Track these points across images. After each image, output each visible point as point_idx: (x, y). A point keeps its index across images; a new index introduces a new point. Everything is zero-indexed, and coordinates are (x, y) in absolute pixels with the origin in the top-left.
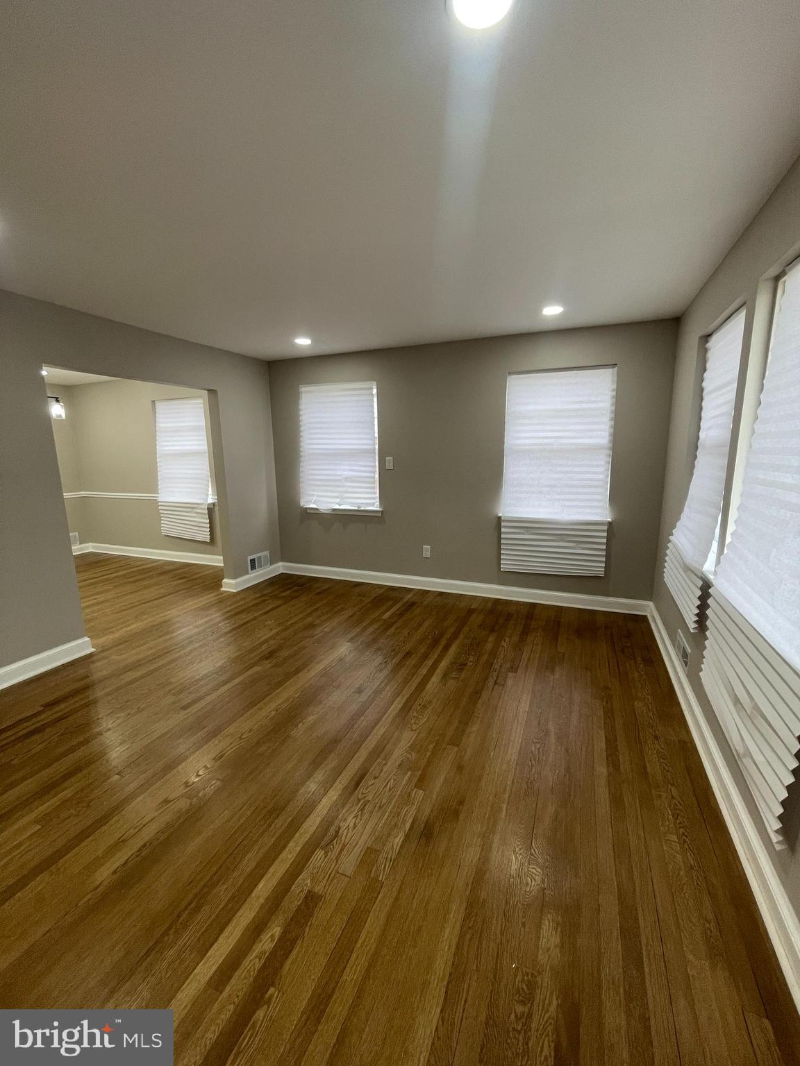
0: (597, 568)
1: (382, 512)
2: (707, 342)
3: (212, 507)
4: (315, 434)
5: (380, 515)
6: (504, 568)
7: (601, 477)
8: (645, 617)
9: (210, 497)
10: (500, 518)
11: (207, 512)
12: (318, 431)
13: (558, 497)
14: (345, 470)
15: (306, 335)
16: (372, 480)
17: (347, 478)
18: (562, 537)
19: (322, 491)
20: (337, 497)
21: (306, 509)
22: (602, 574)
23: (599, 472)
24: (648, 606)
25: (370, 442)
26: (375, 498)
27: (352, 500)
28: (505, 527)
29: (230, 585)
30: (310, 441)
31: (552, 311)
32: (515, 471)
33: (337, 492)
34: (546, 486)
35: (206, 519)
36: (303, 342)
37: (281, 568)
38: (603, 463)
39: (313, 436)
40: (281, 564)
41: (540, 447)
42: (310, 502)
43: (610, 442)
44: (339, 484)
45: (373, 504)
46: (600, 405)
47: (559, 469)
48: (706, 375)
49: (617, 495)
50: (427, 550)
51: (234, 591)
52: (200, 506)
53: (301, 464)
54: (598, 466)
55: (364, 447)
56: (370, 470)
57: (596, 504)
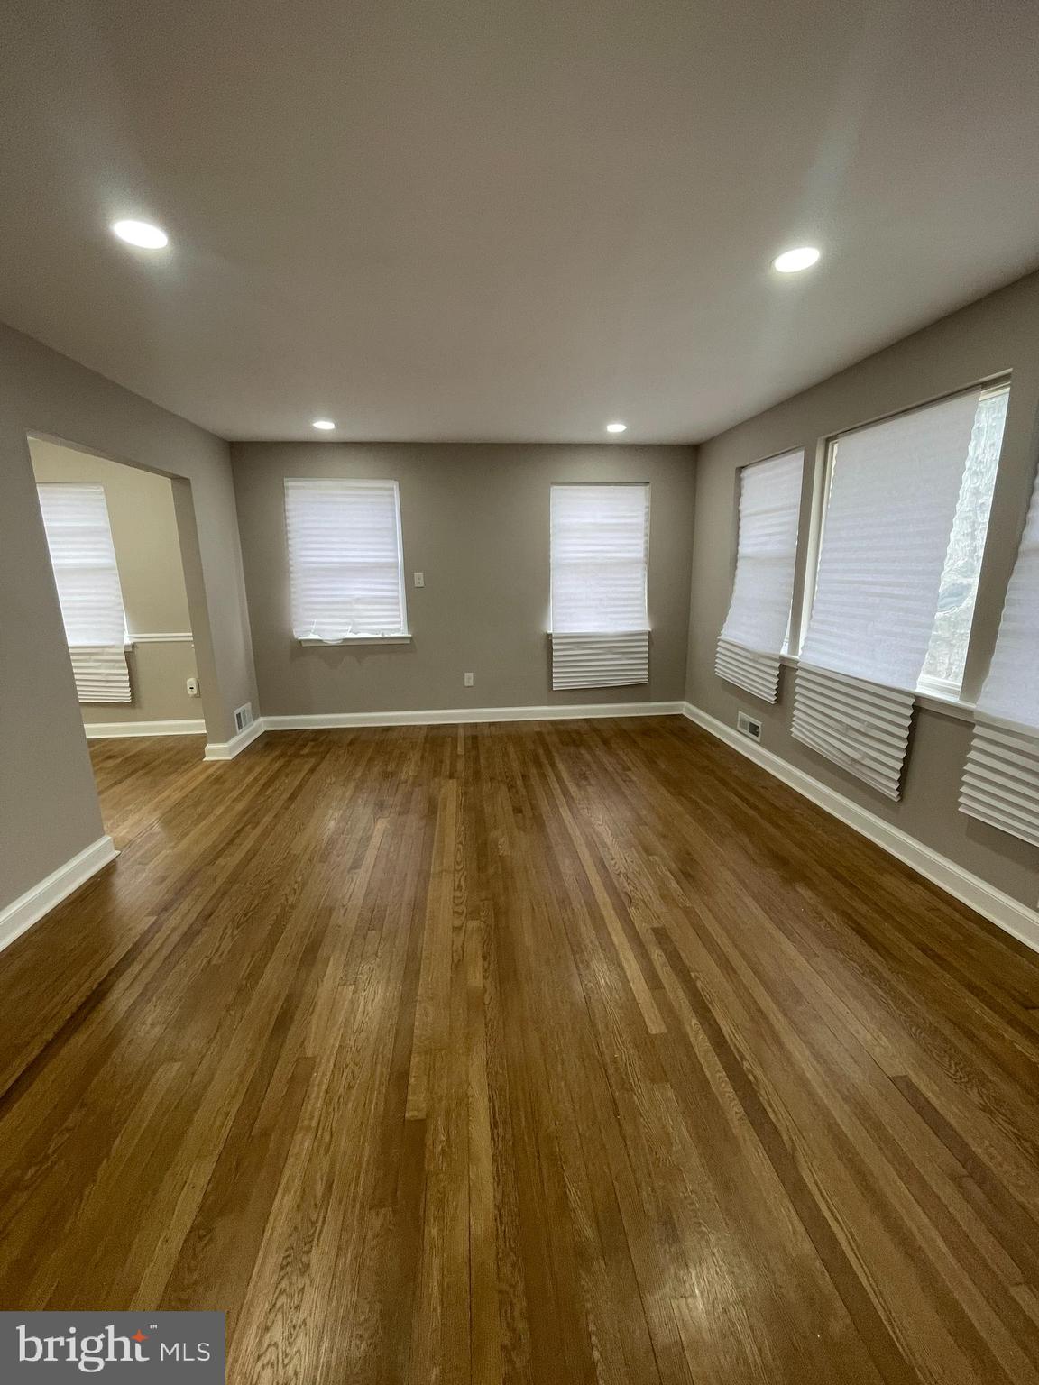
0: (641, 676)
1: (411, 639)
2: (741, 472)
3: (131, 650)
4: (312, 542)
5: (408, 642)
6: (556, 687)
7: (639, 589)
8: (682, 715)
9: (127, 634)
10: (549, 635)
11: (124, 658)
12: (315, 539)
13: (604, 610)
14: (357, 589)
15: (331, 416)
16: (394, 600)
17: (358, 599)
18: (610, 649)
19: (324, 617)
20: (349, 624)
21: (300, 641)
22: (645, 681)
23: (638, 585)
24: (682, 706)
25: (392, 554)
26: (399, 623)
27: (369, 627)
28: (556, 644)
29: (219, 752)
30: (304, 553)
31: (616, 429)
32: (563, 586)
33: (347, 617)
34: (594, 600)
35: (122, 668)
36: (324, 426)
37: (263, 724)
38: (639, 575)
39: (307, 546)
40: (261, 719)
41: (585, 561)
42: (308, 631)
43: (646, 556)
44: (348, 606)
45: (398, 630)
46: (634, 521)
47: (605, 582)
48: (742, 500)
49: (653, 607)
50: (469, 678)
51: (230, 758)
52: (107, 650)
53: (292, 582)
54: (636, 579)
55: (384, 560)
56: (393, 589)
57: (636, 615)
